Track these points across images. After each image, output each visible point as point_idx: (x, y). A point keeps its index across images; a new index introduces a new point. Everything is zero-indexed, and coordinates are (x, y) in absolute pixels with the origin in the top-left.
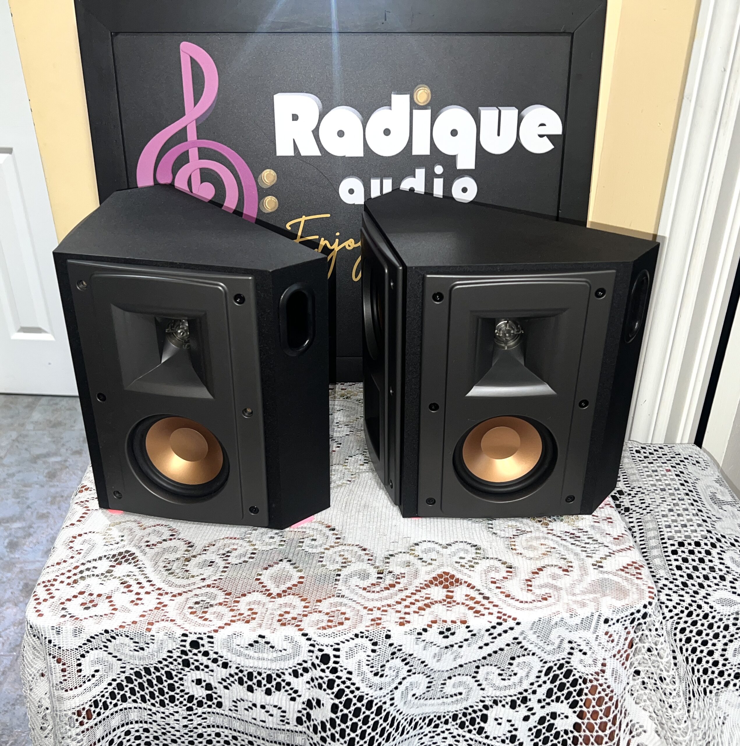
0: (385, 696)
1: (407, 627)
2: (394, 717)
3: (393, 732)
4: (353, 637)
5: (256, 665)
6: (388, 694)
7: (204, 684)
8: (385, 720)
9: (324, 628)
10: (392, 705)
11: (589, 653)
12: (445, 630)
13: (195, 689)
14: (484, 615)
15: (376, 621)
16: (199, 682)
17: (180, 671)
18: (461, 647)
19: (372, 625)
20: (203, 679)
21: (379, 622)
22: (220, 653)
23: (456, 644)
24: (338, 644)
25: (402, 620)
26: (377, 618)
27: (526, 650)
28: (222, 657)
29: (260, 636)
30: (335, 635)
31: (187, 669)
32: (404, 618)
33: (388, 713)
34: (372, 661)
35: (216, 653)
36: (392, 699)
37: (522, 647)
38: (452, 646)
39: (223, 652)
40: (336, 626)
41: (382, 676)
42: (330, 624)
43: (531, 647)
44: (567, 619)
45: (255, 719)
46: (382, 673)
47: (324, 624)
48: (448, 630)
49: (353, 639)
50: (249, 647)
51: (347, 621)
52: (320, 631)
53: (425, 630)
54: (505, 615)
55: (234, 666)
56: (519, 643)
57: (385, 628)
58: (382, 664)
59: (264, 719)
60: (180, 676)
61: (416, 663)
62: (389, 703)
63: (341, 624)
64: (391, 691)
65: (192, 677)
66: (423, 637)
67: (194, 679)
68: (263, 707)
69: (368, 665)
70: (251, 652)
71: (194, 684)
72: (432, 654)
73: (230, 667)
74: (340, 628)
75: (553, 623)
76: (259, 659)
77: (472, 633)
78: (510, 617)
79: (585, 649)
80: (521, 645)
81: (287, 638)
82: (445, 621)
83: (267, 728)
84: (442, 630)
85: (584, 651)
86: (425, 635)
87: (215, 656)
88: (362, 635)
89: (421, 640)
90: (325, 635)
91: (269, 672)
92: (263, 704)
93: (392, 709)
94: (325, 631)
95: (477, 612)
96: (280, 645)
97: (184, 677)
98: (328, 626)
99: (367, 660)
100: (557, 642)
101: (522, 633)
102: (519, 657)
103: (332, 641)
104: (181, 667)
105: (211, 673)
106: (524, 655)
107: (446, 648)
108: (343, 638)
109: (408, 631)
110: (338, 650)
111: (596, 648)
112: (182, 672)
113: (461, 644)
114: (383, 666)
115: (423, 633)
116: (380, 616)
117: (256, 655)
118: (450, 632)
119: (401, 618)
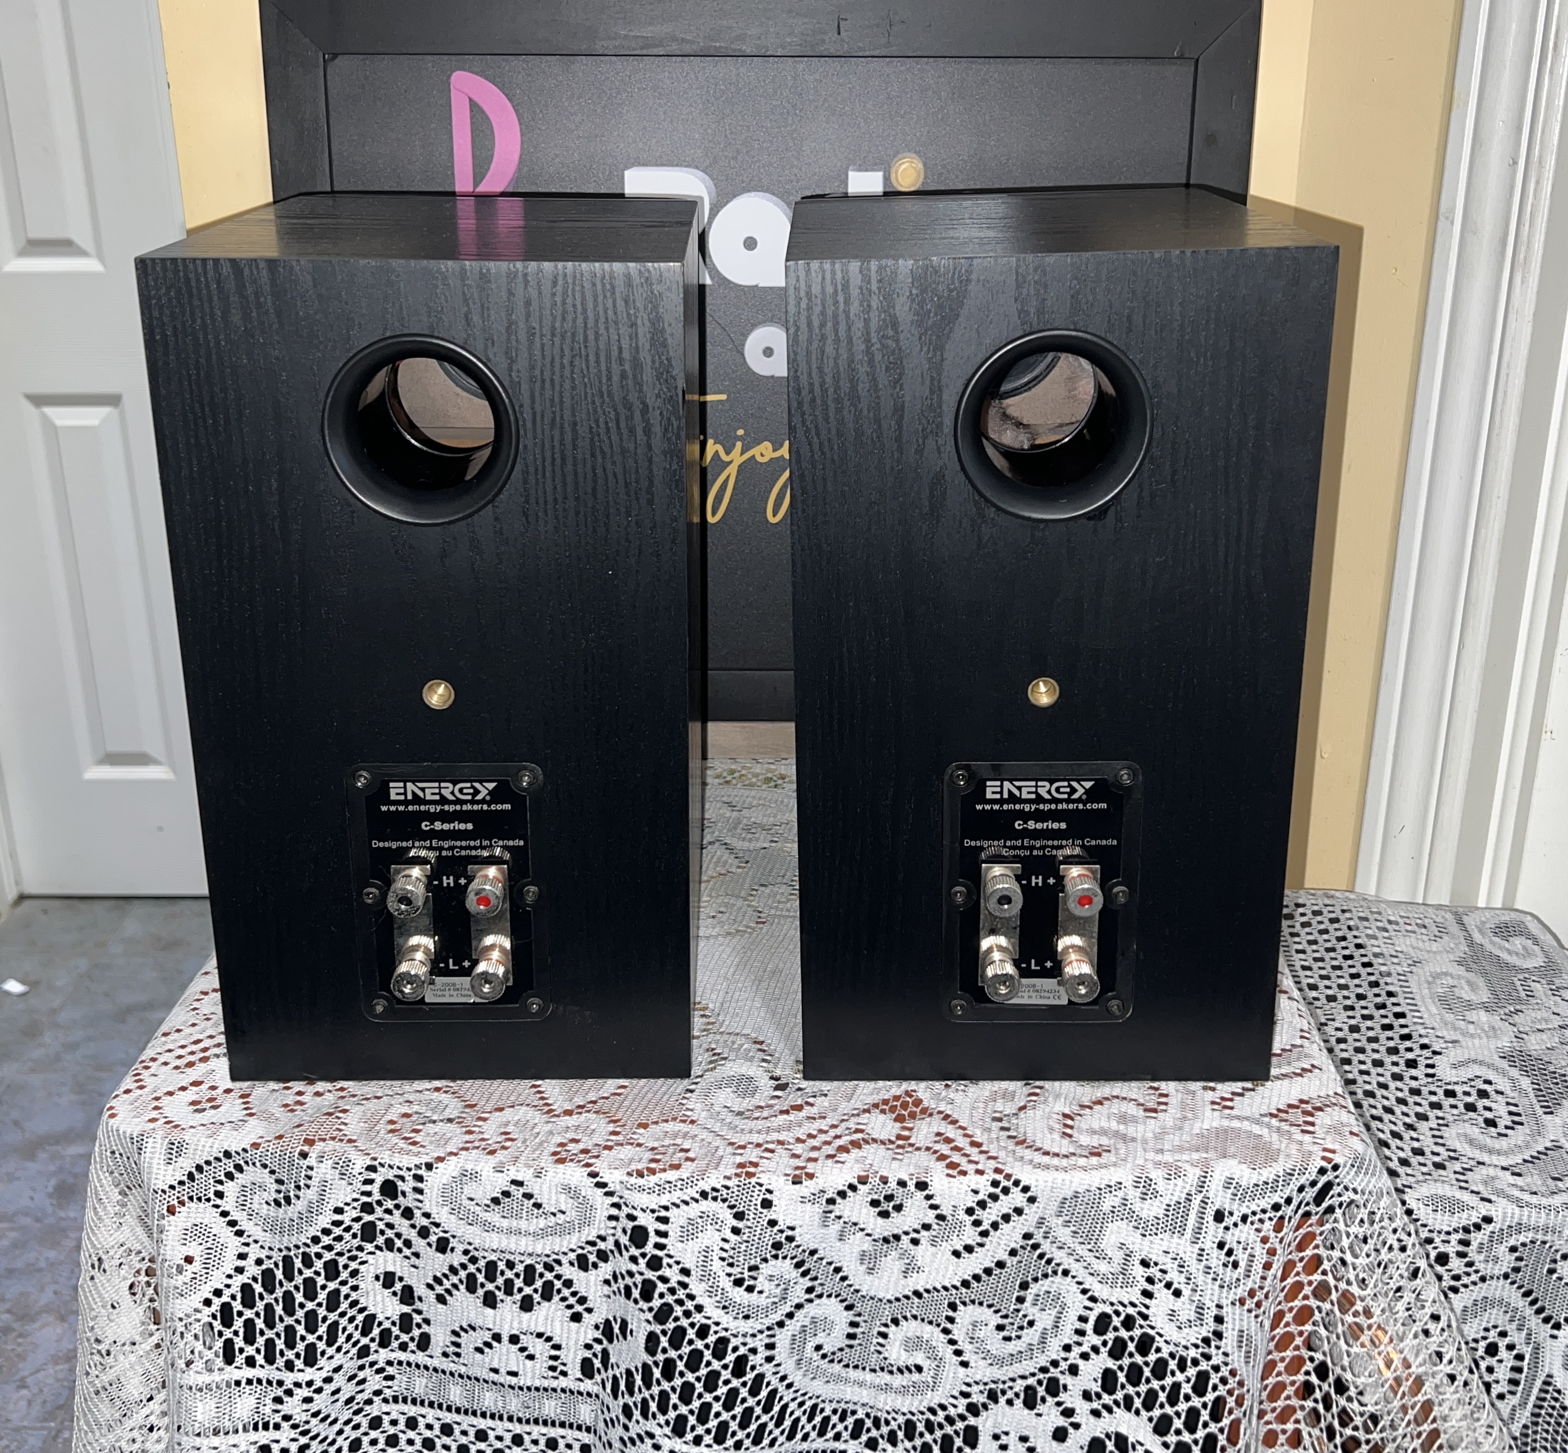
0: (754, 1335)
1: (808, 1187)
2: (774, 1391)
3: (771, 1426)
4: (697, 1196)
5: (503, 1246)
6: (761, 1332)
7: (398, 1286)
8: (754, 1392)
9: (640, 1174)
10: (769, 1359)
11: (1186, 1292)
12: (882, 1199)
13: (379, 1298)
14: (964, 1173)
15: (747, 1170)
16: (388, 1280)
17: (354, 1253)
18: (915, 1242)
19: (737, 1175)
20: (399, 1274)
21: (752, 1170)
22: (436, 1218)
23: (906, 1233)
24: (666, 1208)
25: (797, 1172)
26: (751, 1163)
27: (1049, 1262)
28: (437, 1225)
29: (514, 1182)
30: (660, 1189)
31: (369, 1247)
32: (804, 1168)
33: (760, 1377)
34: (731, 1253)
35: (427, 1215)
36: (770, 1346)
37: (1041, 1256)
38: (897, 1238)
39: (442, 1215)
40: (664, 1170)
41: (750, 1289)
42: (653, 1165)
43: (1059, 1256)
44: (1137, 1205)
45: (496, 1371)
46: (752, 1282)
47: (640, 1167)
48: (889, 1198)
49: (697, 1201)
50: (492, 1206)
51: (689, 1163)
52: (633, 1180)
53: (842, 1194)
54: (1008, 1177)
55: (460, 1248)
56: (1035, 1247)
57: (761, 1185)
58: (753, 1262)
59: (515, 1369)
60: (353, 1265)
61: (822, 1271)
62: (763, 1353)
63: (677, 1167)
64: (769, 1329)
65: (377, 1268)
66: (837, 1209)
67: (381, 1271)
68: (514, 1339)
69: (723, 1259)
70: (494, 1217)
71: (378, 1285)
72: (857, 1250)
73: (452, 1250)
74: (672, 1175)
75: (1106, 1207)
76: (510, 1232)
77: (938, 1211)
78: (1017, 1183)
79: (1178, 1280)
80: (1039, 1251)
81: (567, 1189)
82: (884, 1180)
83: (521, 1388)
84: (876, 1197)
85: (1175, 1286)
86: (842, 1207)
87: (425, 1222)
88: (715, 1194)
89: (832, 1216)
90: (641, 1189)
91: (528, 1261)
92: (515, 1332)
93: (768, 1369)
94: (641, 1181)
95: (952, 1166)
96: (553, 1202)
97: (363, 1268)
98: (648, 1169)
99: (722, 1249)
100: (1118, 1256)
101: (1041, 1222)
102: (1036, 1280)
103: (653, 1201)
104: (356, 1242)
105: (413, 1259)
106: (1046, 1276)
107: (886, 1240)
108: (676, 1196)
109: (808, 1195)
110: (665, 1220)
111: (1200, 1278)
112: (360, 1254)
113: (915, 1235)
114: (753, 1268)
115: (839, 1200)
116: (754, 1160)
117: (505, 1223)
118: (892, 1204)
119: (797, 1168)
